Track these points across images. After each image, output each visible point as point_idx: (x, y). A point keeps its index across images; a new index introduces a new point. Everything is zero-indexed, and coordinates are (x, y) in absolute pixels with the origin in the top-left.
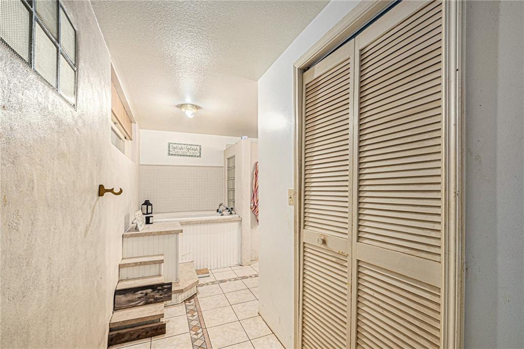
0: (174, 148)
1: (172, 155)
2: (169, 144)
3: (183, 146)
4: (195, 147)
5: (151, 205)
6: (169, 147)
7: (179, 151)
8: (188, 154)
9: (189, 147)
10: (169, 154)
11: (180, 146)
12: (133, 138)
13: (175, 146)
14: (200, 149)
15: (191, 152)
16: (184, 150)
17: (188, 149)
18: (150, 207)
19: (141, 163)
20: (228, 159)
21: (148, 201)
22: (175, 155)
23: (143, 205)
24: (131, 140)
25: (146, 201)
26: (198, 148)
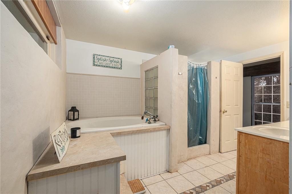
0: (99, 59)
1: (97, 65)
2: (94, 55)
3: (107, 58)
4: (116, 60)
5: (78, 111)
6: (94, 58)
7: (103, 62)
8: (111, 66)
9: (112, 59)
10: (94, 65)
11: (104, 58)
12: (57, 42)
13: (99, 57)
14: (121, 62)
15: (113, 64)
16: (108, 62)
17: (111, 61)
18: (76, 113)
19: (67, 72)
20: (146, 72)
21: (75, 107)
22: (99, 66)
23: (69, 111)
24: (56, 44)
25: (72, 107)
26: (120, 60)
